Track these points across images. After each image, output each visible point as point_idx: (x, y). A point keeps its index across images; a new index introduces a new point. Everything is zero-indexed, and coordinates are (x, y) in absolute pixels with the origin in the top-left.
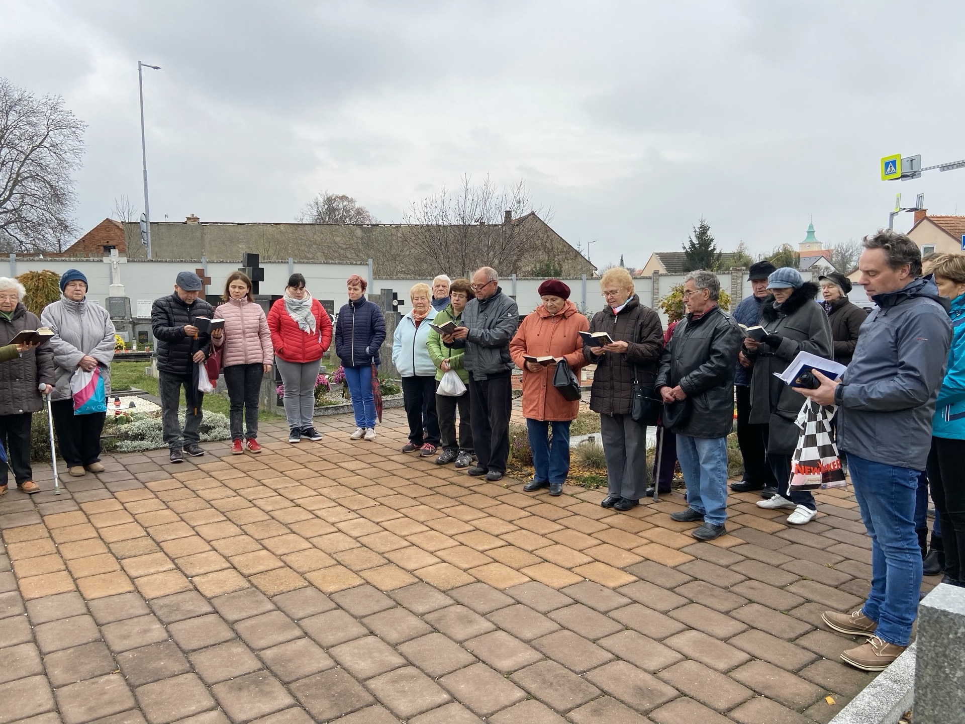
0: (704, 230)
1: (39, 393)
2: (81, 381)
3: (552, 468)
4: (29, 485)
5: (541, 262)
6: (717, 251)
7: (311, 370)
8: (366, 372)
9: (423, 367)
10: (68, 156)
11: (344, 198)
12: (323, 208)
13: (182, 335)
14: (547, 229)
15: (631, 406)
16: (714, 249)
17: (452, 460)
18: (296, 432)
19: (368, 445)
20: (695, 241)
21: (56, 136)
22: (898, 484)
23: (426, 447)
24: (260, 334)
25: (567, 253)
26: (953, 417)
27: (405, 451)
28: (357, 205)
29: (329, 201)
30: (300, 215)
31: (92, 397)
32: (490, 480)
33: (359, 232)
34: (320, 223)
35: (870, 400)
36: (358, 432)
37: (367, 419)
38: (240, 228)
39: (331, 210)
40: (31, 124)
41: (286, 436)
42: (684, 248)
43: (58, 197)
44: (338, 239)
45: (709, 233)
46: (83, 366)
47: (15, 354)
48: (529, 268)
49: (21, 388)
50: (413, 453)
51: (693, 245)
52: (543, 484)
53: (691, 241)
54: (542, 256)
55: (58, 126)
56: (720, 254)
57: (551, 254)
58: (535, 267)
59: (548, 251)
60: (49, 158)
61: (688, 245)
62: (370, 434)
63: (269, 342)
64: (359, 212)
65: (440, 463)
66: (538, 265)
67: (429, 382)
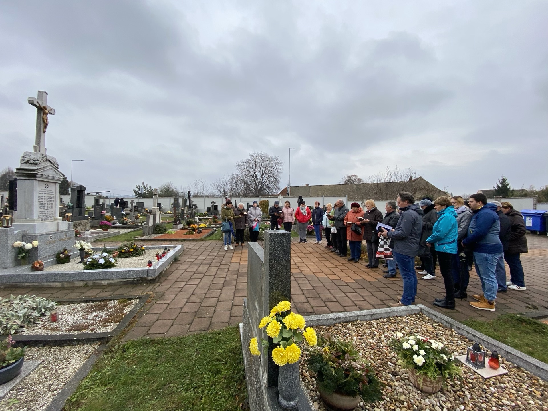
0: (504, 180)
1: (246, 226)
2: (254, 224)
3: (356, 254)
4: (243, 244)
5: (424, 194)
6: (511, 189)
7: (305, 225)
8: (318, 226)
9: (328, 225)
10: (280, 171)
11: (354, 175)
12: (347, 179)
13: (274, 215)
14: (427, 182)
15: (371, 238)
16: (510, 188)
17: (335, 251)
18: (301, 240)
19: (318, 246)
20: (500, 185)
21: (277, 166)
22: (403, 259)
23: (331, 247)
24: (292, 215)
25: (436, 191)
26: (439, 245)
27: (325, 247)
28: (359, 177)
29: (349, 177)
30: (339, 182)
31: (256, 227)
32: (341, 256)
33: (355, 186)
34: (346, 184)
35: (393, 236)
36: (317, 242)
37: (319, 239)
38: (320, 187)
39: (350, 180)
40: (272, 164)
41: (299, 241)
42: (494, 188)
43: (277, 181)
44: (348, 189)
45: (507, 181)
46: (255, 221)
47: (240, 217)
48: (419, 196)
49: (242, 224)
50: (327, 248)
51: (499, 187)
52: (353, 259)
53: (497, 185)
54: (425, 192)
55: (278, 164)
56: (513, 190)
57: (429, 191)
58: (422, 196)
59: (427, 190)
60: (275, 171)
61: (496, 187)
62: (320, 243)
63: (294, 217)
64: (359, 179)
65: (332, 251)
66: (423, 195)
67: (330, 229)
